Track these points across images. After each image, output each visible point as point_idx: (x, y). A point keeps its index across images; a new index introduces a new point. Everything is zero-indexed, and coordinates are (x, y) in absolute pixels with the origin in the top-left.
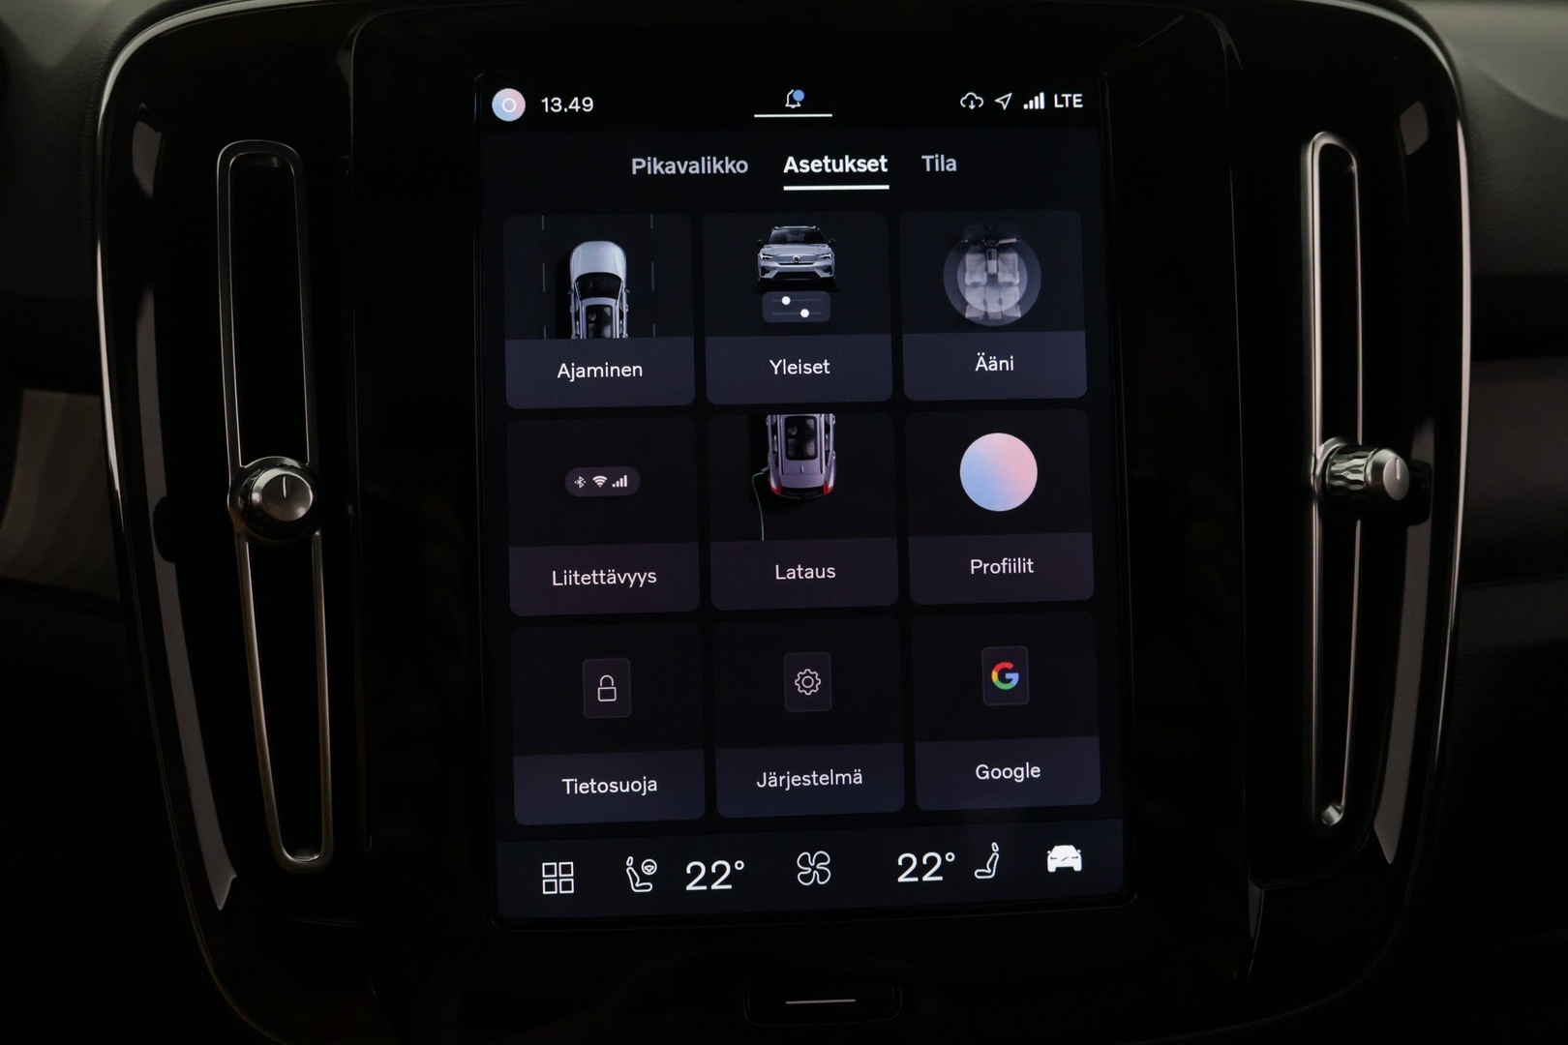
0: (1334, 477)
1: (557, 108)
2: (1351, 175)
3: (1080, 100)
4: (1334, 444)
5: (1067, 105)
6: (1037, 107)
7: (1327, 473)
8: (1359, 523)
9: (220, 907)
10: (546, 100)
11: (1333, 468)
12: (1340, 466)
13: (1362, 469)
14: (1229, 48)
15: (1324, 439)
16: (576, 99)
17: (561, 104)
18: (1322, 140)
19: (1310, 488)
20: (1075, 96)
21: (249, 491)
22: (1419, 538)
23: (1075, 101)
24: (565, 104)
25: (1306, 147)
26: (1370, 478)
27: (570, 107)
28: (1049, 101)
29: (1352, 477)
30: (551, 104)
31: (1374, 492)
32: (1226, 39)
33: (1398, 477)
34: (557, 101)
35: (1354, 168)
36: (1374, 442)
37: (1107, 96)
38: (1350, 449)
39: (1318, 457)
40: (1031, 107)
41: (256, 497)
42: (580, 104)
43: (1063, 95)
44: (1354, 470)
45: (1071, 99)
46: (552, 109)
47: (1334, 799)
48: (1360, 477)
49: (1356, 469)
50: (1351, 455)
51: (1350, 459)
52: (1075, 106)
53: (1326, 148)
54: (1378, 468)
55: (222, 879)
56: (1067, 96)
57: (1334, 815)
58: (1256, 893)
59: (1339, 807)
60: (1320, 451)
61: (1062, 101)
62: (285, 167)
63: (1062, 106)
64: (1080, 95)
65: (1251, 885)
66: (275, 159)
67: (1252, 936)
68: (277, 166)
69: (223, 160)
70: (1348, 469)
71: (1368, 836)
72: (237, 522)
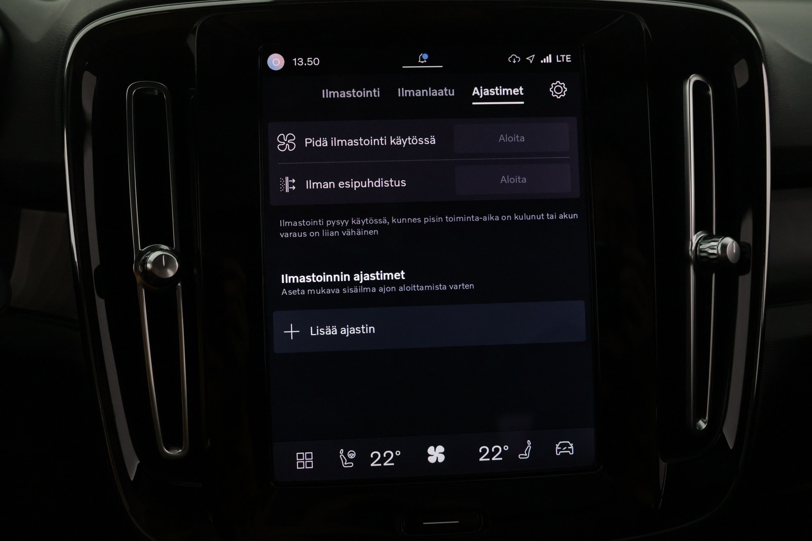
0: (701, 251)
1: (301, 63)
2: (709, 96)
3: (570, 58)
4: (701, 234)
5: (563, 61)
6: (548, 62)
7: (698, 249)
8: (714, 274)
9: (132, 479)
10: (295, 60)
11: (701, 247)
12: (704, 246)
13: (716, 247)
14: (646, 30)
15: (696, 232)
16: (310, 59)
17: (303, 61)
18: (694, 78)
19: (689, 257)
20: (567, 56)
21: (145, 262)
22: (745, 282)
23: (567, 58)
24: (305, 61)
25: (686, 82)
26: (720, 252)
27: (308, 63)
28: (554, 59)
29: (711, 251)
30: (297, 62)
31: (722, 259)
32: (644, 26)
33: (735, 252)
34: (300, 60)
35: (711, 92)
36: (722, 234)
38: (709, 237)
39: (693, 242)
40: (545, 62)
41: (149, 266)
42: (313, 61)
43: (561, 56)
44: (711, 247)
45: (565, 58)
46: (298, 64)
47: (703, 417)
48: (715, 251)
49: (713, 247)
50: (710, 240)
51: (709, 242)
52: (567, 61)
53: (696, 83)
54: (724, 247)
55: (133, 465)
56: (563, 56)
57: (702, 425)
58: (663, 465)
59: (705, 421)
60: (694, 238)
61: (560, 58)
62: (161, 94)
63: (560, 61)
64: (570, 56)
65: (660, 461)
66: (156, 91)
67: (661, 488)
68: (156, 94)
69: (130, 91)
70: (709, 247)
71: (720, 435)
72: (139, 279)
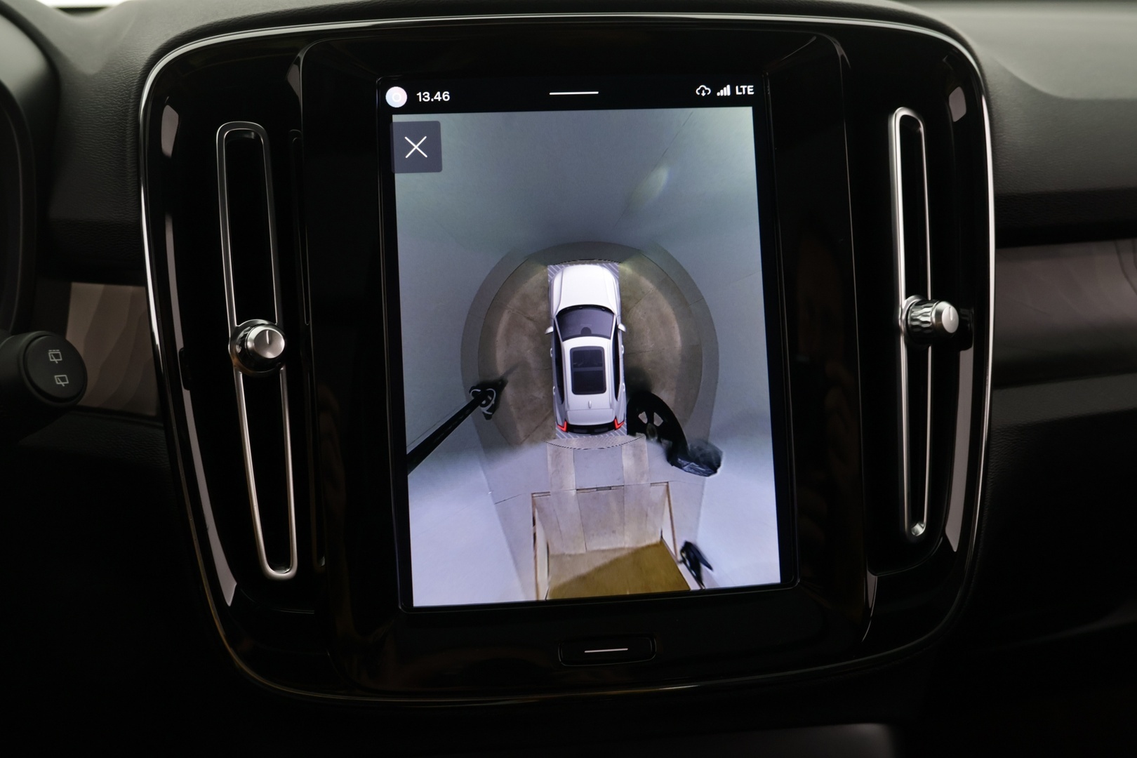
0: (913, 320)
1: (427, 98)
2: (920, 134)
3: (752, 90)
4: (913, 299)
5: (744, 93)
6: (725, 95)
7: (909, 318)
8: (930, 348)
9: (229, 604)
10: (420, 94)
11: (913, 314)
12: (918, 312)
13: (929, 314)
14: (842, 56)
15: (907, 296)
16: (439, 93)
17: (430, 96)
18: (901, 112)
19: (898, 329)
20: (749, 87)
21: (244, 340)
22: (967, 358)
23: (749, 90)
24: (432, 96)
25: (891, 117)
26: (934, 320)
27: (435, 98)
28: (733, 90)
29: (923, 319)
30: (423, 97)
31: (935, 332)
32: (840, 51)
33: (952, 319)
34: (426, 95)
35: (922, 129)
36: (938, 297)
37: (768, 87)
38: (923, 302)
39: (903, 307)
40: (722, 95)
41: (250, 345)
42: (441, 96)
43: (741, 87)
44: (924, 315)
45: (746, 89)
46: (424, 99)
47: (921, 521)
48: (928, 319)
49: (926, 315)
50: (923, 306)
51: (922, 309)
52: (749, 93)
53: (904, 118)
54: (939, 314)
55: (230, 588)
56: (744, 87)
57: (920, 529)
58: (872, 579)
59: (923, 525)
60: (904, 302)
61: (741, 90)
62: (257, 137)
63: (741, 93)
64: (752, 86)
65: (869, 573)
66: (253, 134)
67: (870, 606)
68: (253, 137)
69: (221, 134)
70: (921, 314)
71: (942, 539)
72: (235, 361)
